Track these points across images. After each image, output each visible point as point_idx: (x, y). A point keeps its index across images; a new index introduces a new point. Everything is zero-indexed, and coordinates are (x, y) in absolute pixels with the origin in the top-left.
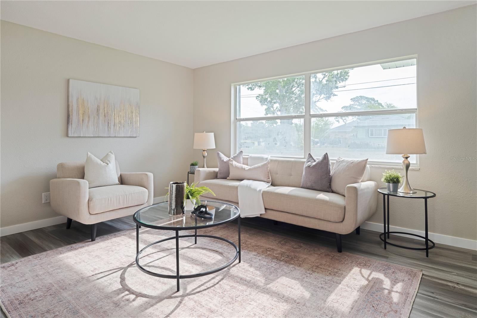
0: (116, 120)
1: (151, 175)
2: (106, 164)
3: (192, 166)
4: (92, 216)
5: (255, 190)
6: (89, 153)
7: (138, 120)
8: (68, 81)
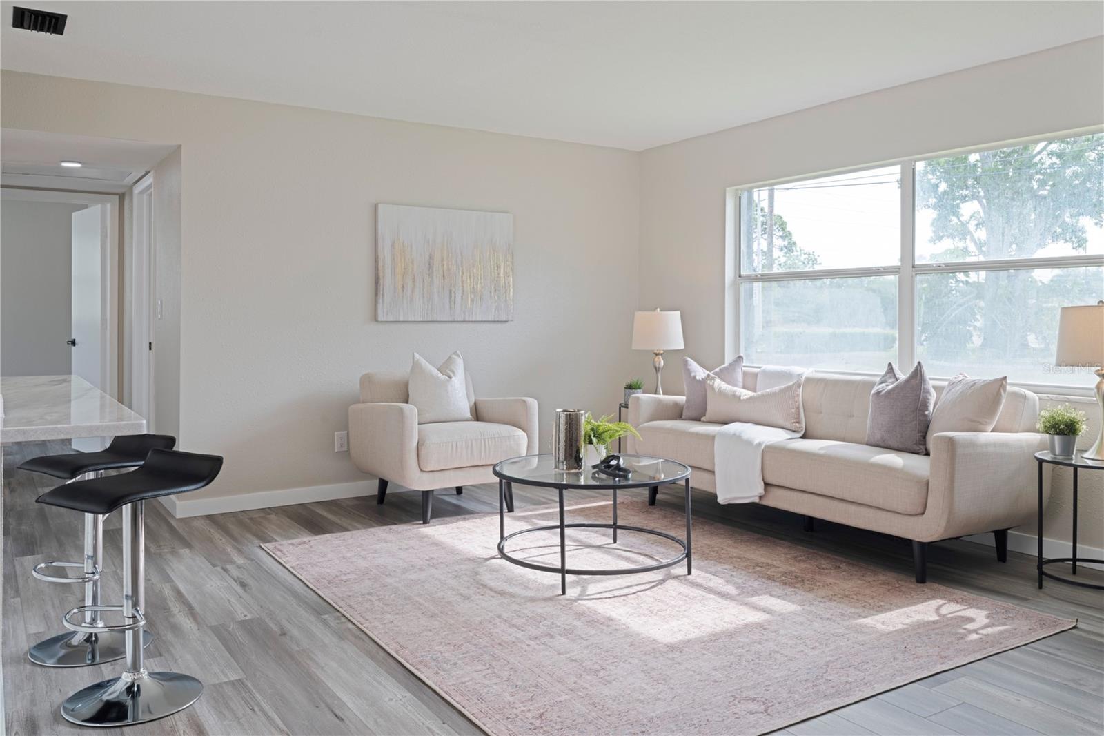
0: (465, 285)
1: (533, 403)
2: (447, 378)
3: (627, 391)
4: (424, 474)
5: (749, 443)
6: (416, 354)
7: (511, 284)
8: (376, 207)
